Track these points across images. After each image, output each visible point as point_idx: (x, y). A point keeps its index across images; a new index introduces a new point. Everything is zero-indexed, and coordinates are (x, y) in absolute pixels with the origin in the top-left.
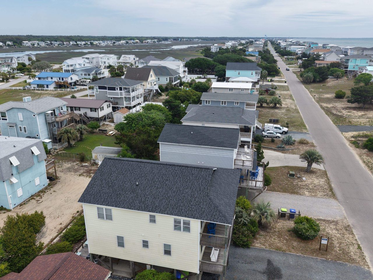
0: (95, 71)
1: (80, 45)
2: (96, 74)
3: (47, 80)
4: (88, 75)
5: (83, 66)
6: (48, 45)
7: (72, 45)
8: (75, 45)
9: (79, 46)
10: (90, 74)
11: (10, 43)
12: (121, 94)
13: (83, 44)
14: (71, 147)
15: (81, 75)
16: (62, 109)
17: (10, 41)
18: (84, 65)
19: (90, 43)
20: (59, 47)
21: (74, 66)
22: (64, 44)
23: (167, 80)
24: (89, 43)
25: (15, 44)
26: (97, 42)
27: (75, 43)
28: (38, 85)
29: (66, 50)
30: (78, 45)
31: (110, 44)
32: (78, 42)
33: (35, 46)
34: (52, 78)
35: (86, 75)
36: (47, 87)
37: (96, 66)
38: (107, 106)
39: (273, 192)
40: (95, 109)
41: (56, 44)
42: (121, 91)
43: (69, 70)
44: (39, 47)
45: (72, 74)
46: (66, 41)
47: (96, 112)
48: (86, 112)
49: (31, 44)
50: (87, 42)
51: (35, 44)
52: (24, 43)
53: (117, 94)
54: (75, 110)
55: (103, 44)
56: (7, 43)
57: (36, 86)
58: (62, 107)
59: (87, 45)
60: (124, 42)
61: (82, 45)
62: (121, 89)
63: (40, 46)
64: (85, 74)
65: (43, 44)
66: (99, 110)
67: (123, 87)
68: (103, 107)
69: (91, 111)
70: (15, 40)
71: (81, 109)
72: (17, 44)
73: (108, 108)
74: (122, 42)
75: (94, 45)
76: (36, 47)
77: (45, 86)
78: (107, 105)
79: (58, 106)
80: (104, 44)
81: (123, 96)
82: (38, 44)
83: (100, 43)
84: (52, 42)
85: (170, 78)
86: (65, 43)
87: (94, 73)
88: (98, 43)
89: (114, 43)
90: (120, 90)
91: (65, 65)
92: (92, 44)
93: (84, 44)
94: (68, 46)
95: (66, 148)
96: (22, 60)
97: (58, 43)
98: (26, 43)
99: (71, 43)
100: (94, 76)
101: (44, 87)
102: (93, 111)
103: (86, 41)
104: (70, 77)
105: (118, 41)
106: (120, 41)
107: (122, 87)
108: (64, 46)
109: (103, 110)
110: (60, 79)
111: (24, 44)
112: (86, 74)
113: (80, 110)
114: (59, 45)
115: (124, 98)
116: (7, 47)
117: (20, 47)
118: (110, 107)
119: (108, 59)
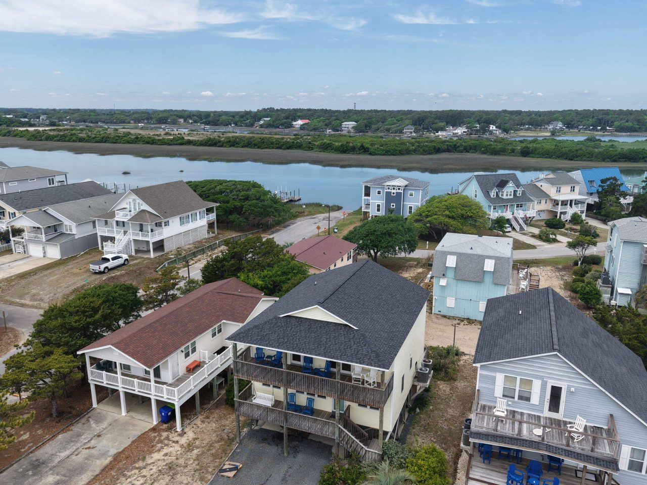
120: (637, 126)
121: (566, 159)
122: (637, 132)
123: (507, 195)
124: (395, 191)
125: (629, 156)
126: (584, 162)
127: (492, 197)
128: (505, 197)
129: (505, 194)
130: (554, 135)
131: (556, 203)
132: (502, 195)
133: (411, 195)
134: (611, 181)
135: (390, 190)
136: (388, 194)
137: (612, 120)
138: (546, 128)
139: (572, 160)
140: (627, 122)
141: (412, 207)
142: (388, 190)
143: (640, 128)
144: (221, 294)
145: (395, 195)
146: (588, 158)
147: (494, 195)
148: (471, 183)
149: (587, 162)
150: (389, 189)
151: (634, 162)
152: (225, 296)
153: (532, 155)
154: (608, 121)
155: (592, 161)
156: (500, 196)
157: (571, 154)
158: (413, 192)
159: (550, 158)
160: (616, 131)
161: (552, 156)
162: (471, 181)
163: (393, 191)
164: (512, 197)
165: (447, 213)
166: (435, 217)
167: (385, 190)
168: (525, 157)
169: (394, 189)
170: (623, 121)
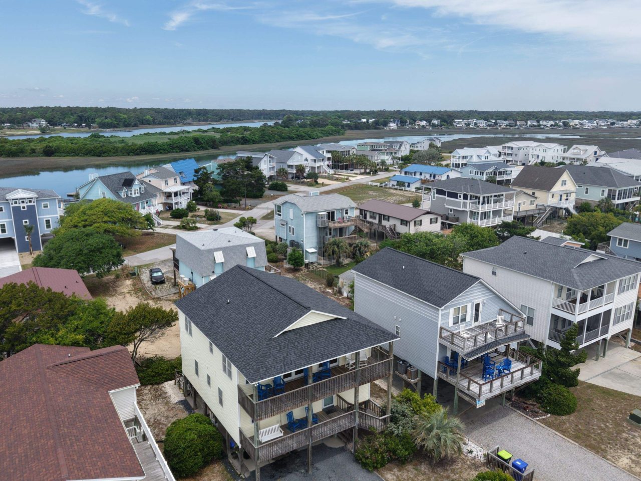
0: (494, 168)
1: (542, 127)
2: (495, 173)
3: (414, 176)
4: (480, 175)
5: (483, 159)
6: (489, 125)
7: (530, 126)
8: (535, 126)
9: (541, 129)
10: (483, 173)
11: (435, 122)
12: (465, 205)
13: (549, 126)
14: (339, 266)
15: (470, 173)
16: (347, 213)
17: (438, 118)
18: (487, 158)
19: (563, 123)
20: (508, 128)
21: (469, 158)
22: (516, 125)
23: (602, 195)
24: (561, 124)
25: (443, 123)
26: (577, 122)
27: (536, 123)
28: (398, 182)
29: (519, 134)
30: (539, 126)
31: (603, 126)
32: (541, 122)
33: (471, 126)
34: (421, 174)
35: (478, 174)
36: (409, 186)
37: (523, 162)
38: (429, 220)
39: (547, 428)
40: (407, 222)
41: (504, 124)
42: (465, 201)
43: (459, 164)
44: (475, 129)
45: (451, 170)
46: (521, 120)
47: (407, 226)
48: (395, 225)
49: (465, 124)
50: (557, 122)
51: (470, 124)
52: (455, 122)
53: (458, 204)
54: (384, 220)
55: (588, 125)
56: (433, 122)
57: (395, 183)
58: (347, 211)
59: (556, 127)
60: (635, 122)
61: (547, 126)
62: (465, 197)
63: (478, 127)
64: (476, 172)
65: (482, 124)
66: (412, 224)
67: (469, 194)
68: (421, 221)
69: (401, 224)
70: (446, 117)
71: (390, 219)
72: (445, 124)
73: (431, 223)
74: (630, 122)
75: (570, 126)
76: (472, 128)
77: (406, 184)
78: (431, 219)
79: (339, 207)
80: (590, 125)
81: (467, 210)
82: (476, 124)
83: (581, 124)
84: (498, 121)
85: (610, 191)
86: (518, 123)
87: (491, 171)
88: (580, 123)
89: (613, 124)
90: (464, 199)
91: (455, 156)
92: (565, 124)
93: (551, 126)
94: (521, 128)
95: (332, 267)
96: (421, 147)
97: (507, 122)
98: (459, 123)
99: (529, 123)
100: (490, 177)
101: (404, 186)
102: (404, 224)
103: (557, 120)
104: (447, 174)
105: (623, 121)
106: (627, 121)
107: (467, 194)
108: (517, 127)
109: (421, 225)
110: (431, 176)
111: (455, 124)
112: (478, 172)
113: (389, 221)
114: (507, 126)
115: (469, 213)
116: (431, 128)
117: (449, 129)
118: (437, 222)
119: (545, 151)
120: (115, 123)
121: (94, 155)
122: (117, 127)
123: (135, 193)
124: (25, 205)
125: (148, 150)
126: (112, 158)
127: (123, 197)
128: (134, 196)
129: (133, 192)
130: (44, 133)
131: (169, 195)
132: (131, 194)
133: (46, 206)
134: (202, 170)
135: (17, 205)
136: (16, 210)
137: (92, 116)
138: (29, 126)
139: (99, 156)
140: (106, 118)
141: (49, 220)
142: (14, 205)
143: (118, 124)
144: (63, 366)
145: (26, 209)
146: (114, 153)
147: (124, 196)
148: (95, 186)
149: (114, 158)
150: (16, 203)
151: (153, 154)
152: (72, 365)
153: (58, 154)
154: (88, 118)
155: (118, 156)
156: (129, 195)
157: (98, 151)
158: (48, 203)
159: (77, 156)
160: (100, 127)
161: (79, 154)
162: (94, 184)
163: (22, 205)
164: (139, 195)
165: (106, 218)
166: (96, 225)
167: (11, 206)
168: (50, 156)
169: (23, 202)
170: (103, 118)
